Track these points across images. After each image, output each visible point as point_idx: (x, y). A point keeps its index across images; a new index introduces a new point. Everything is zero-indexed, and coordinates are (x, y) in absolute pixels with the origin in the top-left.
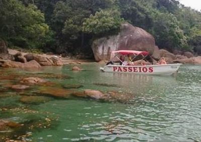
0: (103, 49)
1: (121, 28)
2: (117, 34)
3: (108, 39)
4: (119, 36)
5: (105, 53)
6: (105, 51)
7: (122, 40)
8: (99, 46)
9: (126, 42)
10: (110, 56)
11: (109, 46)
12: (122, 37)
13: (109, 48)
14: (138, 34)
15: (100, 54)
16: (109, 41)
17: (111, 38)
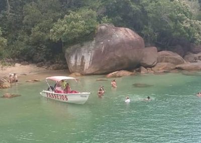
0: (76, 58)
1: (96, 32)
2: (92, 40)
3: (82, 46)
4: (94, 42)
5: (79, 64)
6: (78, 61)
7: (98, 47)
8: (72, 55)
9: (103, 48)
10: (84, 67)
11: (83, 55)
12: (98, 43)
13: (83, 57)
14: (117, 38)
15: (73, 65)
16: (83, 49)
17: (86, 44)
